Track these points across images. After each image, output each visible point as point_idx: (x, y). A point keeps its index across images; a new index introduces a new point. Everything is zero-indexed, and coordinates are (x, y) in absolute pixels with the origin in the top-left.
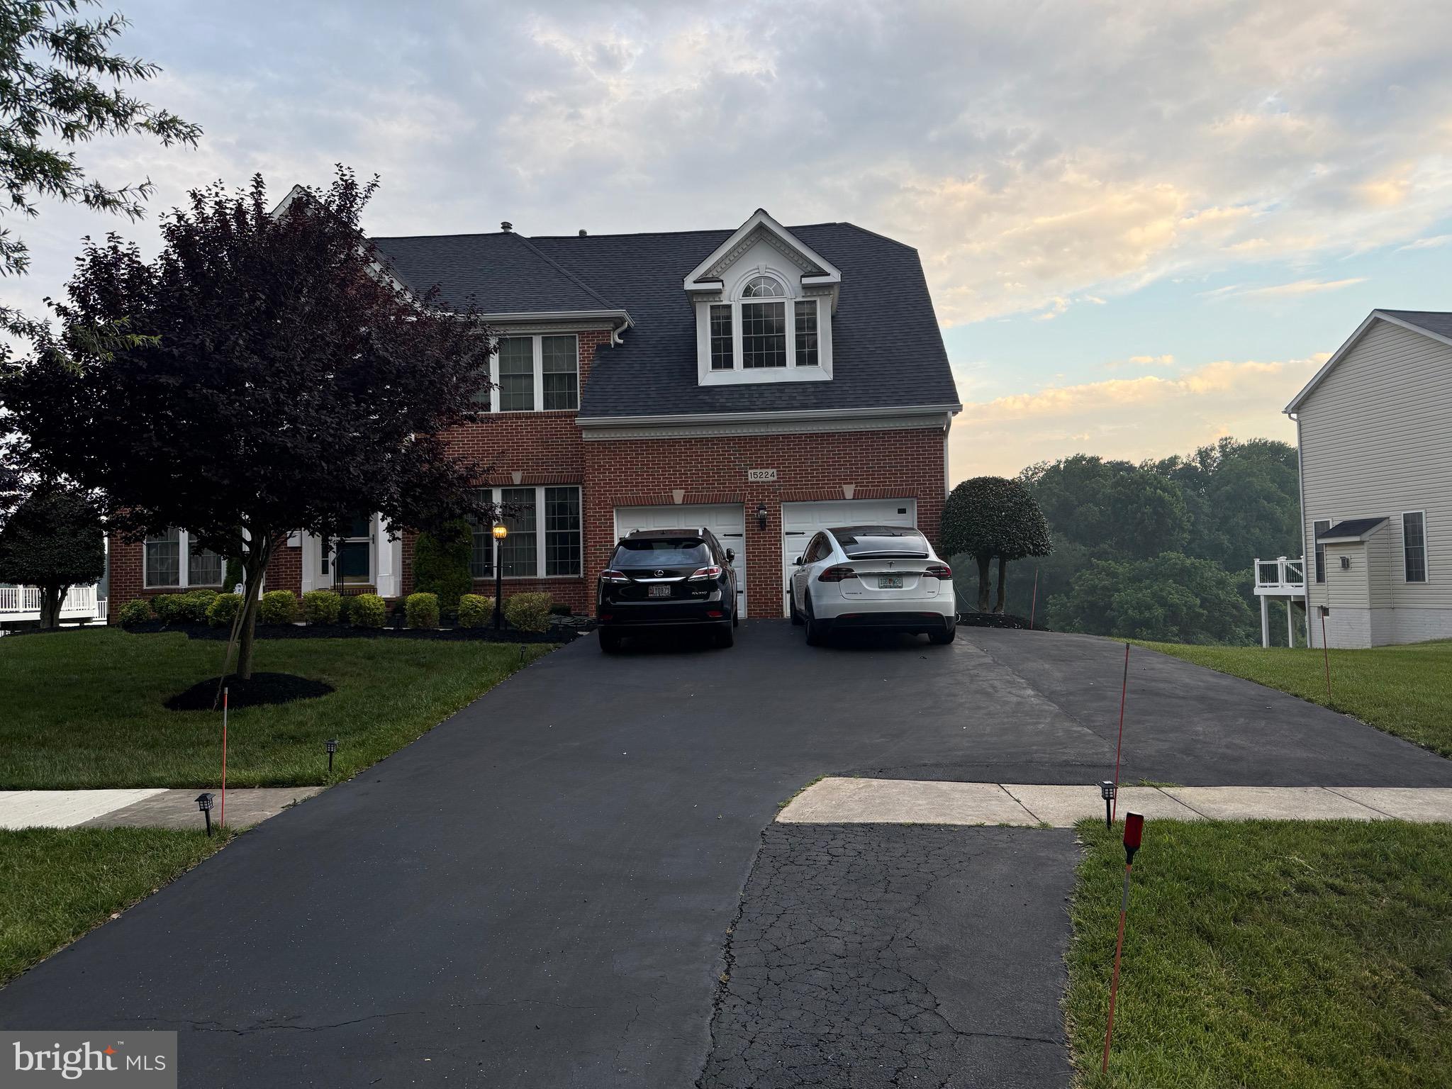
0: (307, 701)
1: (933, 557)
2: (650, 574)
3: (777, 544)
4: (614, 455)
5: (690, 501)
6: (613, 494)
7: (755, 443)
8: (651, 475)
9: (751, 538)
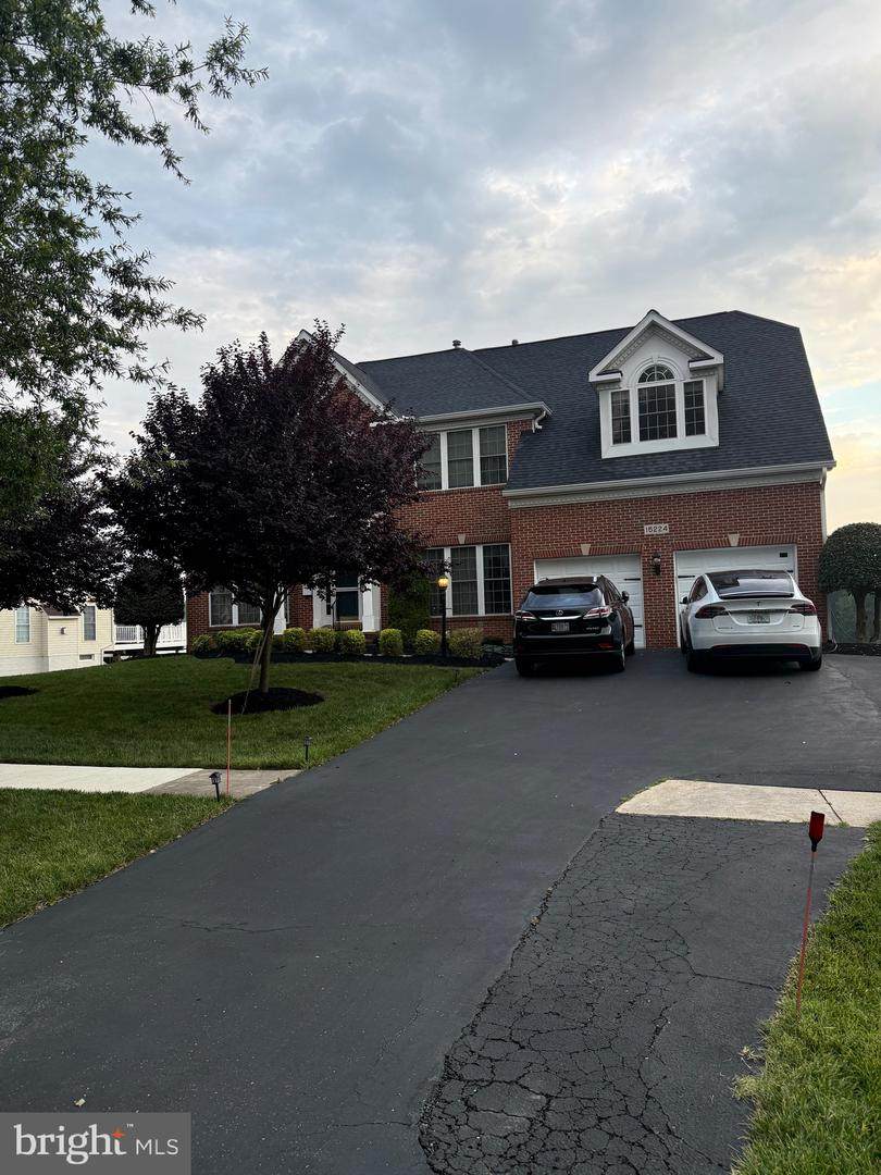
0: (303, 708)
1: (798, 596)
2: (553, 613)
3: (670, 586)
4: (533, 518)
5: (596, 553)
6: (533, 549)
7: (650, 503)
8: (563, 533)
9: (647, 581)
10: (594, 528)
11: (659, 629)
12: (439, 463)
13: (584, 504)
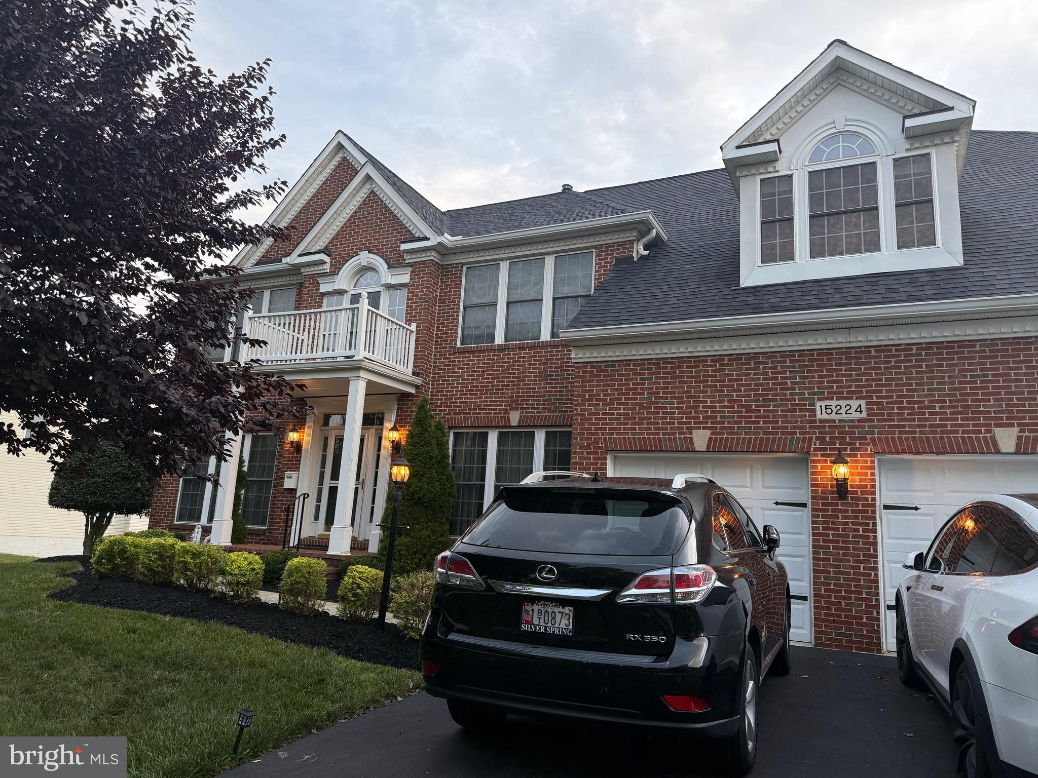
3: (868, 524)
4: (611, 380)
5: (720, 447)
6: (608, 434)
7: (828, 360)
8: (662, 408)
9: (821, 510)
10: (719, 402)
11: (843, 610)
12: (495, 304)
13: (702, 358)
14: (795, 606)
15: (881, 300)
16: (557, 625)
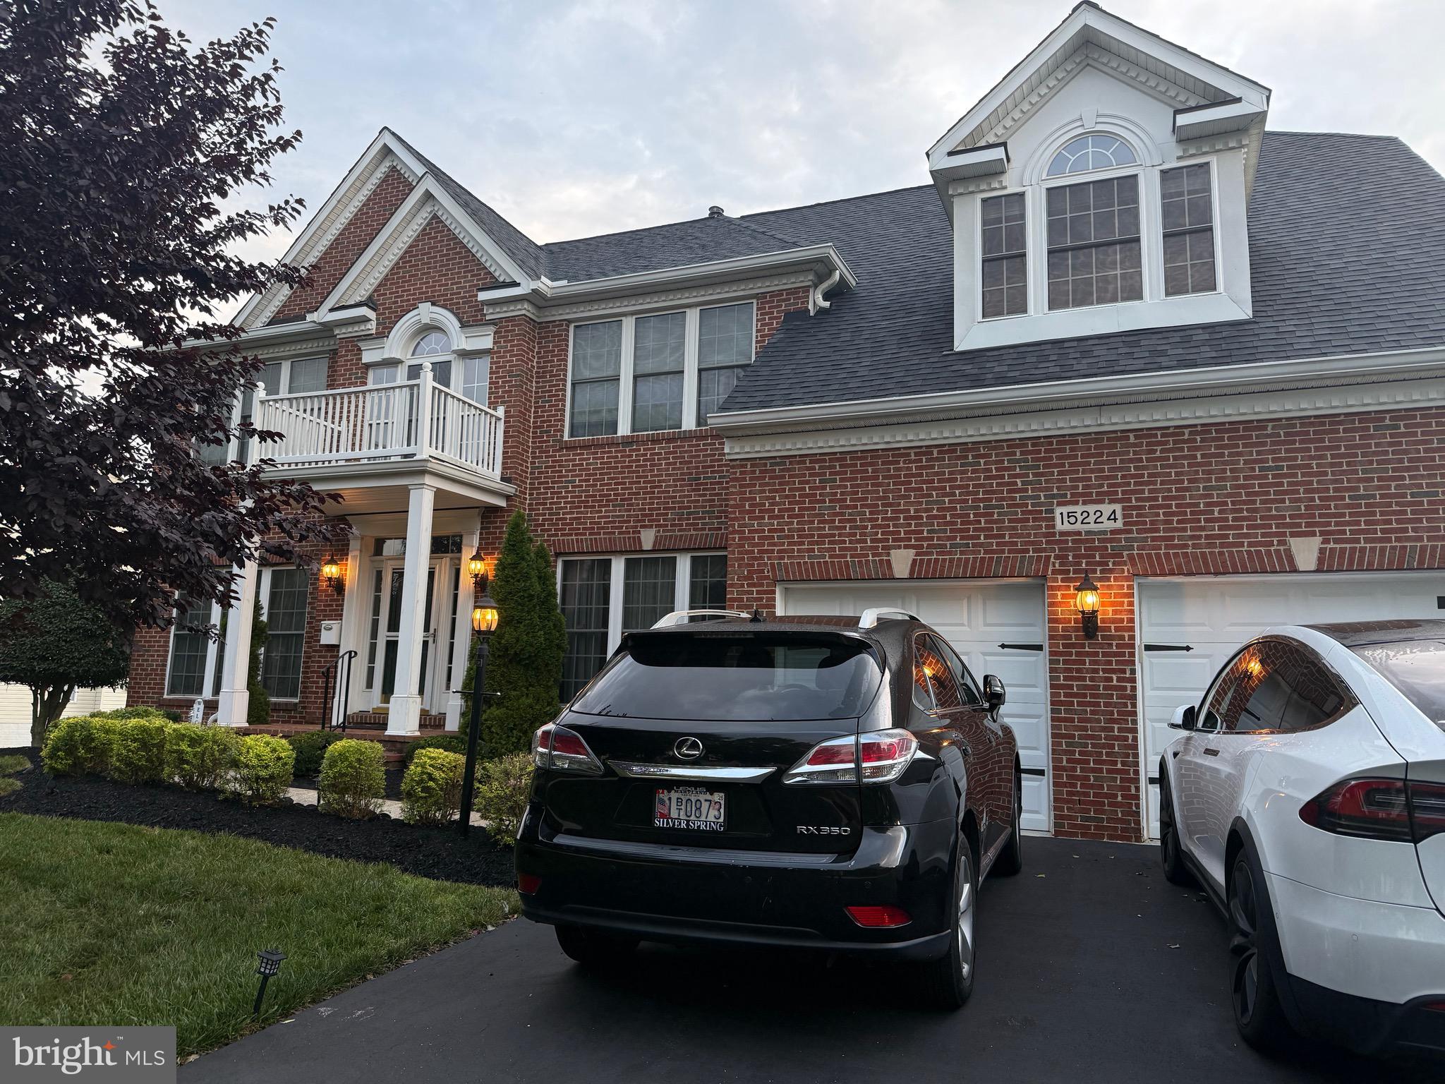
3: (1124, 671)
4: (780, 484)
5: (927, 572)
6: (775, 558)
7: (1072, 450)
8: (849, 521)
9: (1061, 654)
10: (926, 510)
11: (1092, 786)
12: (617, 379)
13: (902, 451)
14: (1028, 783)
15: (1142, 367)
16: (703, 818)
